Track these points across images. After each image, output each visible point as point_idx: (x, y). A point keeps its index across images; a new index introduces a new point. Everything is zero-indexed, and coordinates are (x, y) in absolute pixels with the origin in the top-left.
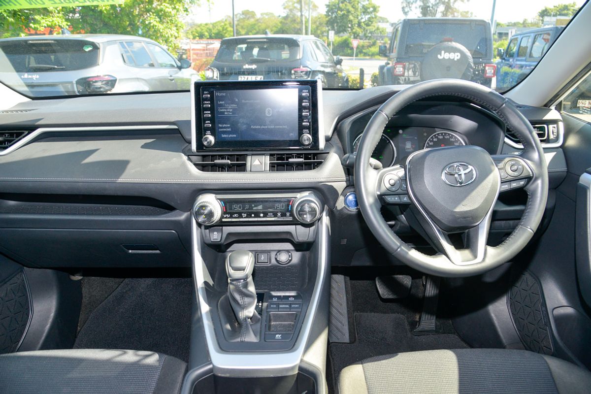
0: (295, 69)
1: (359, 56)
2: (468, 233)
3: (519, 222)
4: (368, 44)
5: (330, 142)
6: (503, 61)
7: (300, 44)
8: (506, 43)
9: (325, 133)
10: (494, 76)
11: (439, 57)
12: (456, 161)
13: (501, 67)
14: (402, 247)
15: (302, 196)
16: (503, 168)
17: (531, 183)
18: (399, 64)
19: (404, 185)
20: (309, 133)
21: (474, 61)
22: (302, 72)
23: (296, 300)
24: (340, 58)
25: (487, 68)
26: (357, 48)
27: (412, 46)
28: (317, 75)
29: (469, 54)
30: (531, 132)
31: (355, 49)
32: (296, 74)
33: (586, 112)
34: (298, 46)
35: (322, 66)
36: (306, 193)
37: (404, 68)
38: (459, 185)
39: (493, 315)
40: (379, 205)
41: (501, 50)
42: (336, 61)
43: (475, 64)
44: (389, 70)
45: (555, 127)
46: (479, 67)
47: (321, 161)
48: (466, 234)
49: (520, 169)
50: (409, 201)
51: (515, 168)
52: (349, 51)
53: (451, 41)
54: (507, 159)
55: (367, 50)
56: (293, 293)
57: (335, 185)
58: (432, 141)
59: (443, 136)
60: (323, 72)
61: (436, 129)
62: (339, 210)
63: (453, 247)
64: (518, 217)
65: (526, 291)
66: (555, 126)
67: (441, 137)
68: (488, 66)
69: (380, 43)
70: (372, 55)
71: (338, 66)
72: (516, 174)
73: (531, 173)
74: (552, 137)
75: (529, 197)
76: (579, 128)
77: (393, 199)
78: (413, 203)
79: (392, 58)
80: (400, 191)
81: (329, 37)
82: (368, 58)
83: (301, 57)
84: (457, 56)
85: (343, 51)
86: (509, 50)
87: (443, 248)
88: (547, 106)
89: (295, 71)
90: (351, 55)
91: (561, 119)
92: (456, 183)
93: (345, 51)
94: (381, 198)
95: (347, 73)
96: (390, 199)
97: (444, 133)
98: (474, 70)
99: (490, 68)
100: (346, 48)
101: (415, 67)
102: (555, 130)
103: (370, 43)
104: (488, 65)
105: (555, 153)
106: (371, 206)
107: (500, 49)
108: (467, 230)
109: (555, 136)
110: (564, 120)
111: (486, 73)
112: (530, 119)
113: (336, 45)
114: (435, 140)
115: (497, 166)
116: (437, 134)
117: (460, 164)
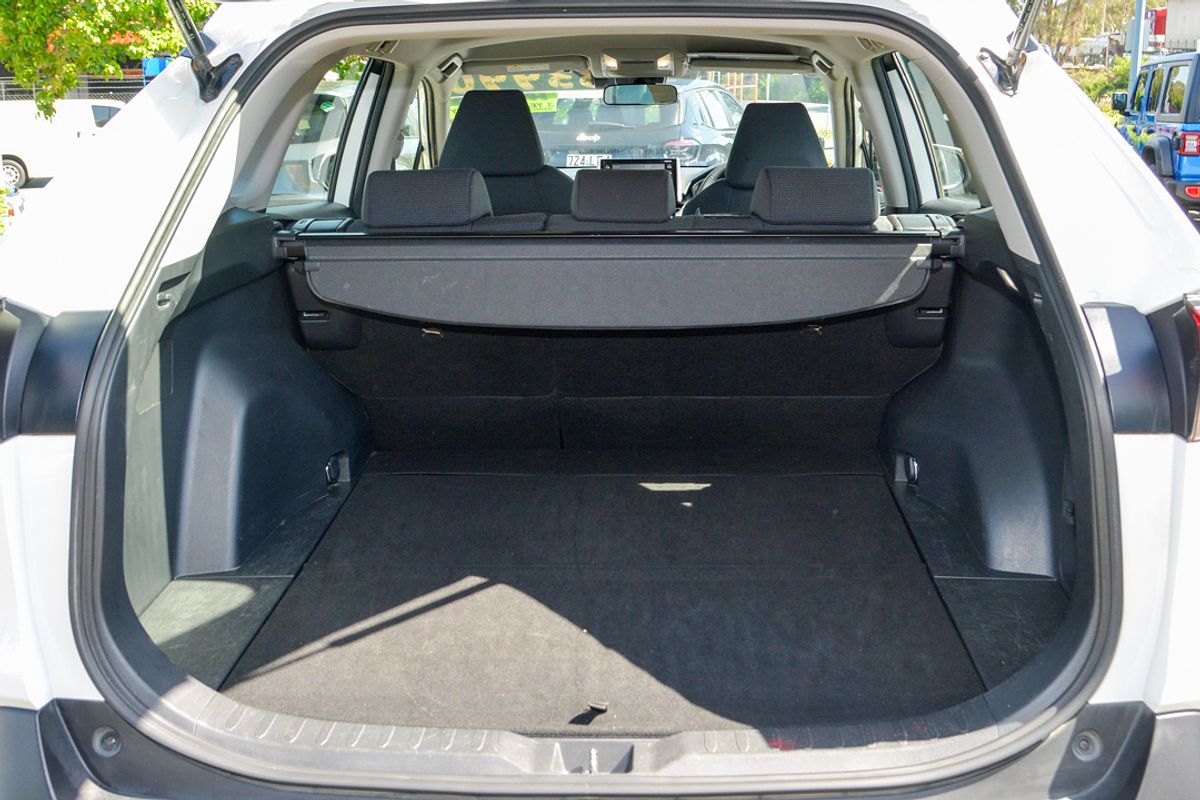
0: (671, 144)
7: (680, 96)
22: (682, 148)
28: (712, 153)
32: (672, 150)
83: (681, 121)
89: (671, 147)
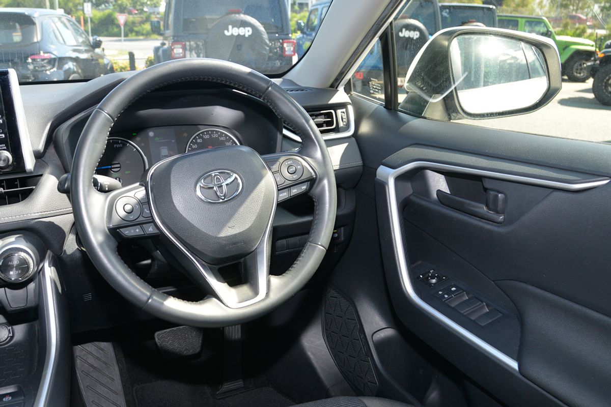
0: (33, 57)
1: (130, 35)
2: (245, 262)
3: (309, 238)
4: (140, 19)
5: (43, 159)
6: (305, 36)
7: (36, 21)
8: (306, 14)
9: (33, 147)
10: (294, 55)
11: (226, 33)
12: (213, 168)
13: (303, 43)
14: (155, 297)
15: (6, 243)
16: (279, 171)
17: (315, 186)
18: (177, 44)
19: (146, 210)
20: (7, 150)
21: (269, 37)
22: (43, 60)
23: (13, 400)
24: (98, 39)
25: (285, 45)
26: (126, 24)
27: (194, 20)
28: (67, 63)
29: (262, 28)
30: (307, 121)
31: (122, 27)
32: (34, 62)
33: (376, 92)
34: (34, 24)
35: (75, 51)
36: (12, 239)
37: (184, 49)
38: (221, 201)
39: (309, 354)
40: (114, 244)
41: (300, 23)
42: (93, 43)
43: (270, 40)
44: (165, 51)
45: (344, 112)
46: (276, 44)
47: (31, 189)
48: (243, 264)
49: (300, 169)
50: (157, 231)
51: (292, 169)
52: (116, 30)
53: (238, 12)
54: (281, 160)
55: (140, 27)
56: (10, 390)
57: (56, 220)
58: (196, 143)
59: (210, 135)
60: (76, 60)
61: (199, 126)
62: (70, 255)
63: (226, 284)
64: (305, 232)
65: (341, 317)
66: (344, 110)
67: (207, 137)
68: (287, 42)
69: (156, 17)
70: (147, 35)
71: (98, 50)
72: (295, 177)
73: (313, 174)
74: (341, 124)
75: (315, 204)
76: (372, 111)
77: (132, 231)
78: (162, 234)
79: (168, 37)
80: (141, 219)
81: (86, 12)
82: (141, 37)
83: (39, 38)
84: (248, 31)
85: (107, 30)
86: (310, 23)
87: (212, 288)
88: (334, 87)
89: (34, 60)
90: (119, 35)
91: (350, 102)
92: (216, 199)
93: (110, 30)
94: (114, 233)
95: (111, 58)
96: (129, 232)
97: (211, 131)
98: (270, 47)
99: (288, 44)
100: (110, 26)
101: (198, 46)
102: (345, 116)
103: (142, 18)
104: (285, 41)
105: (347, 144)
106: (101, 245)
107: (299, 21)
108: (243, 259)
109: (344, 123)
110: (355, 103)
111: (285, 51)
112: (305, 105)
113: (96, 22)
114: (199, 141)
115: (270, 169)
116: (201, 133)
117: (219, 173)
